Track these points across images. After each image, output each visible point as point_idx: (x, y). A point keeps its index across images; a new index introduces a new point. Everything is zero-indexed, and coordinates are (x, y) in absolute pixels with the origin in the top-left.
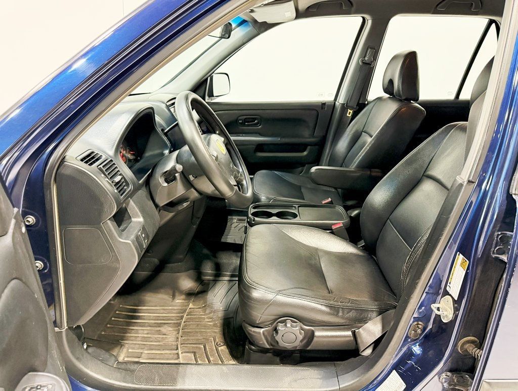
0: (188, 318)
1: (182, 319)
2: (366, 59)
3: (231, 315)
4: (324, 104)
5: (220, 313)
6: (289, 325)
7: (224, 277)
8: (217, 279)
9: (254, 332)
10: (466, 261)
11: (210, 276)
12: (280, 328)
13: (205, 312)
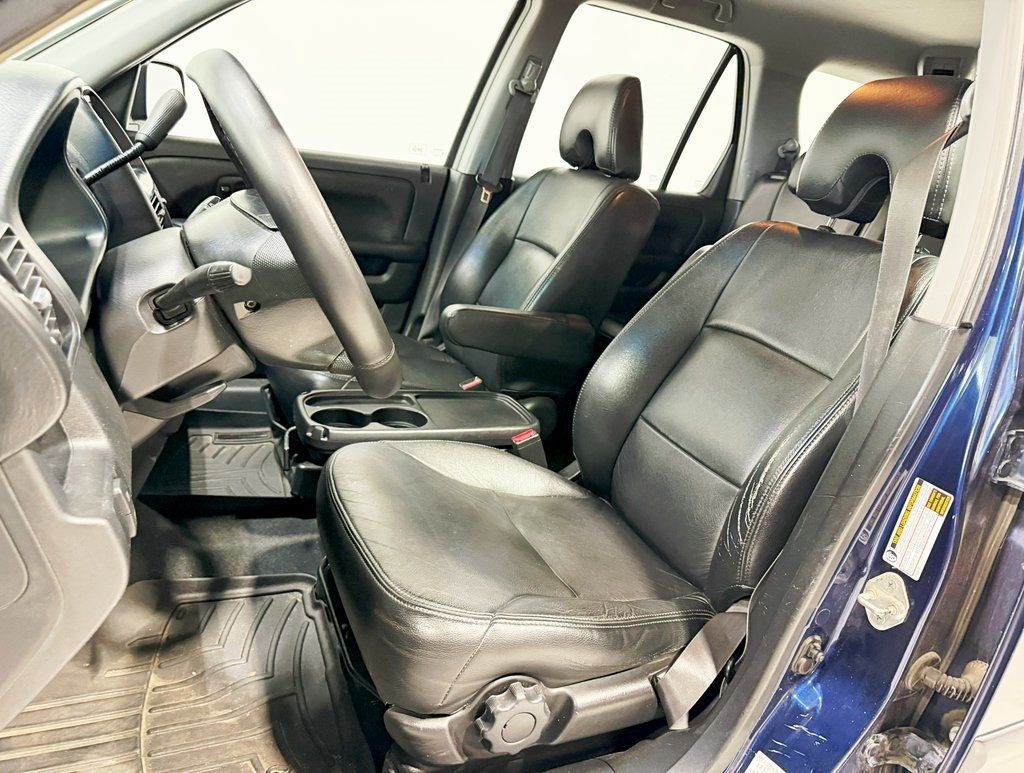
0: (157, 719)
1: (138, 724)
2: (524, 82)
3: (288, 688)
4: (426, 171)
5: (252, 686)
6: (520, 695)
7: (237, 587)
8: (218, 596)
9: (426, 730)
10: (943, 495)
11: (197, 591)
12: (499, 708)
13: (205, 690)
